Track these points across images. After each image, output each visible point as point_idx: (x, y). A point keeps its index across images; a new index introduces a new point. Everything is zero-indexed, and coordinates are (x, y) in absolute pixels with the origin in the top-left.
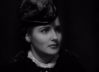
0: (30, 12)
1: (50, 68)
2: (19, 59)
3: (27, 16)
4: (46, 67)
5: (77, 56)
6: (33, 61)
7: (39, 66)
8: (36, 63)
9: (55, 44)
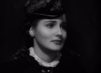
0: (37, 4)
1: (53, 67)
2: (19, 57)
3: (34, 8)
4: (49, 66)
5: (79, 55)
6: (36, 59)
7: (42, 65)
8: (39, 61)
9: (59, 39)
